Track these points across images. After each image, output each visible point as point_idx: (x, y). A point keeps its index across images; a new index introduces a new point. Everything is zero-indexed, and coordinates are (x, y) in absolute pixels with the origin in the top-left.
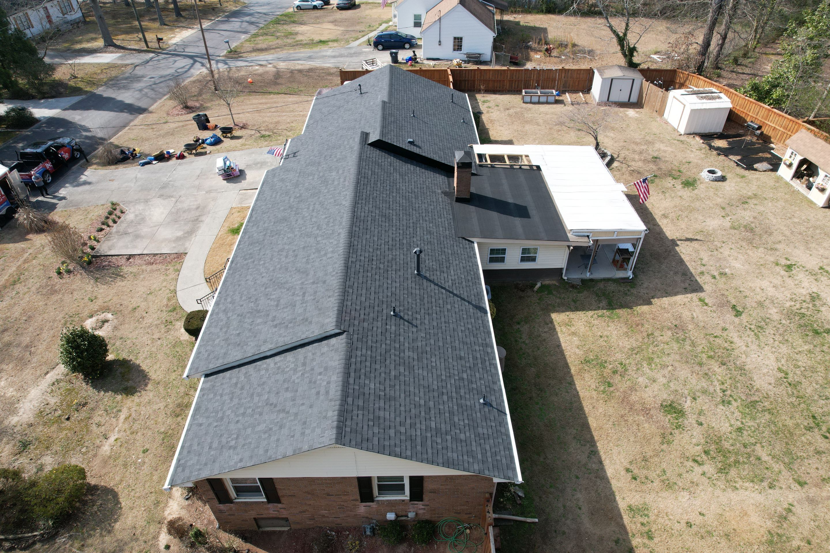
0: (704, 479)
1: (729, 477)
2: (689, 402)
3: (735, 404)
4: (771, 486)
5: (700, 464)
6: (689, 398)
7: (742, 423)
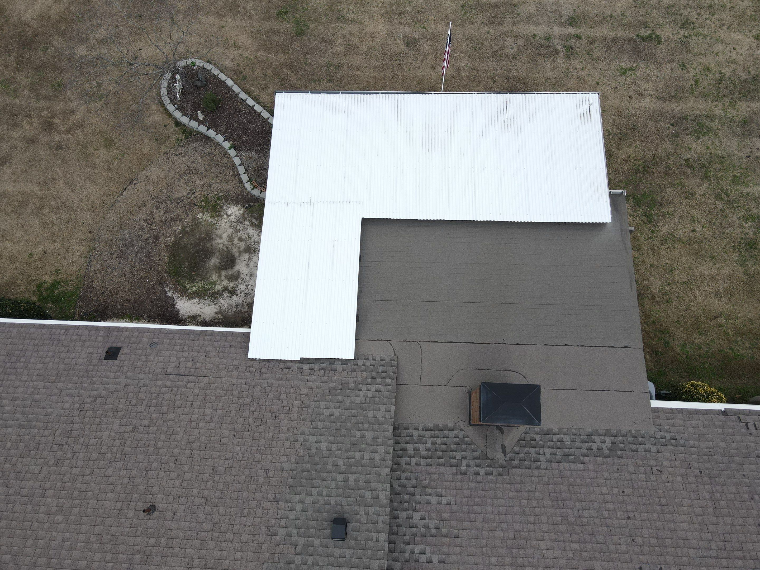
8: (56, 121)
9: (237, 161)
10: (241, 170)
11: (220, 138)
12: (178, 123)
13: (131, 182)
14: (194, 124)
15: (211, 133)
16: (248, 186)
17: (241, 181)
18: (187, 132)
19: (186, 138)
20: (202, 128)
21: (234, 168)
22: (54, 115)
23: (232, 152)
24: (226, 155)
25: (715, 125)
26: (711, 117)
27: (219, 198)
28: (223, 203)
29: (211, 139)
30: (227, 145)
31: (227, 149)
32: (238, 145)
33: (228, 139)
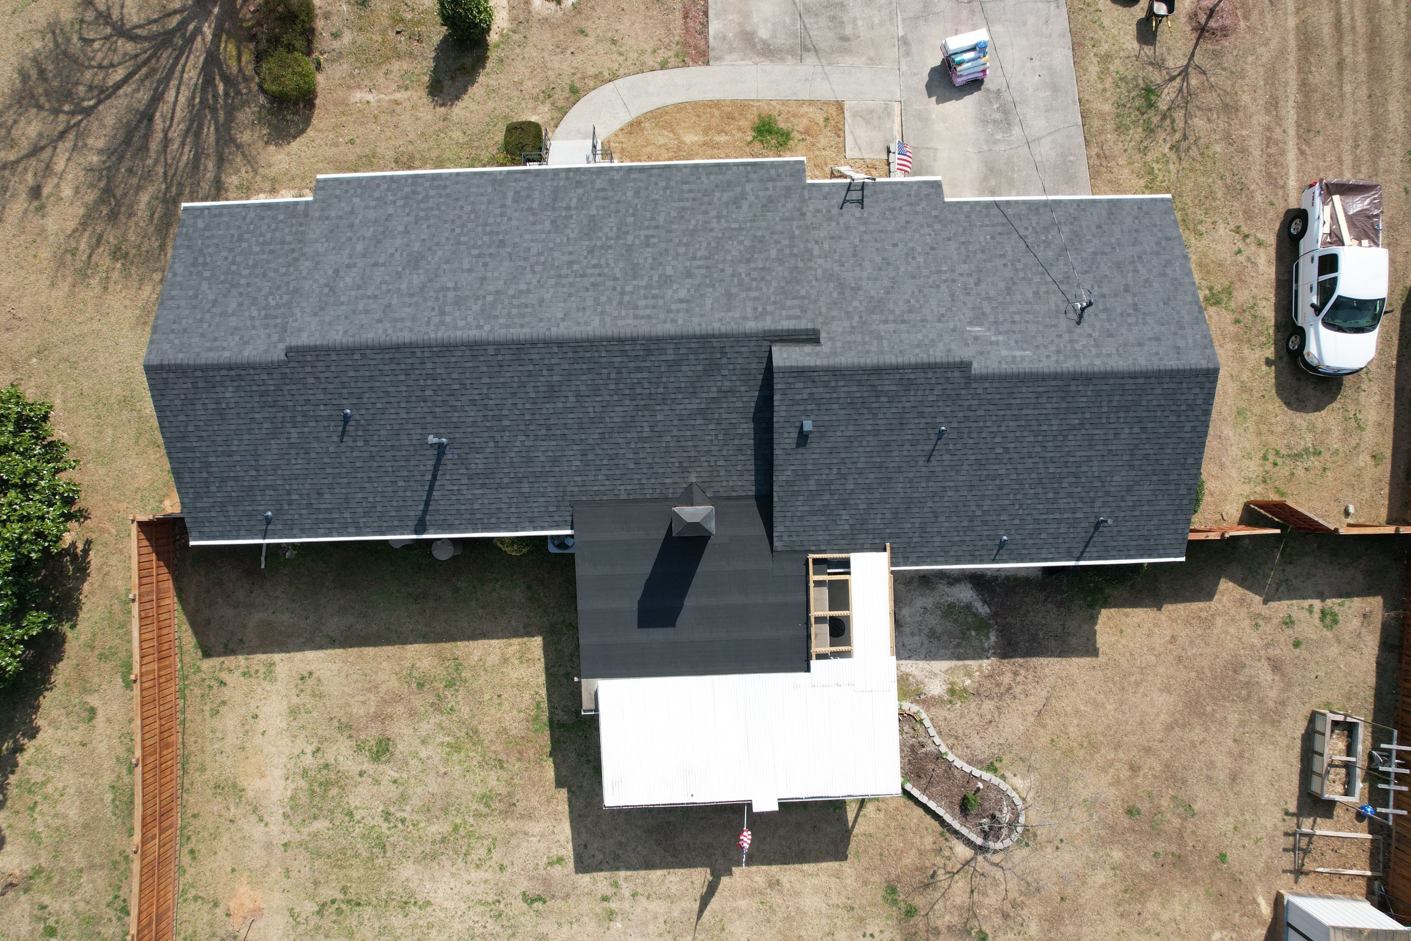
0: (297, 751)
1: (298, 777)
2: (392, 773)
3: (385, 825)
4: (285, 816)
5: (314, 753)
6: (396, 775)
7: (359, 822)
8: (1128, 773)
9: (937, 740)
10: (932, 731)
11: (958, 763)
12: (1003, 777)
13: (1040, 712)
14: (986, 776)
15: (967, 768)
16: (924, 715)
17: (932, 720)
18: (992, 768)
19: (992, 763)
20: (977, 773)
21: (940, 733)
22: (1129, 778)
23: (943, 749)
24: (950, 747)
25: (474, 806)
26: (478, 815)
27: (950, 702)
28: (946, 697)
29: (967, 762)
30: (950, 757)
31: (950, 753)
32: (939, 757)
33: (950, 764)
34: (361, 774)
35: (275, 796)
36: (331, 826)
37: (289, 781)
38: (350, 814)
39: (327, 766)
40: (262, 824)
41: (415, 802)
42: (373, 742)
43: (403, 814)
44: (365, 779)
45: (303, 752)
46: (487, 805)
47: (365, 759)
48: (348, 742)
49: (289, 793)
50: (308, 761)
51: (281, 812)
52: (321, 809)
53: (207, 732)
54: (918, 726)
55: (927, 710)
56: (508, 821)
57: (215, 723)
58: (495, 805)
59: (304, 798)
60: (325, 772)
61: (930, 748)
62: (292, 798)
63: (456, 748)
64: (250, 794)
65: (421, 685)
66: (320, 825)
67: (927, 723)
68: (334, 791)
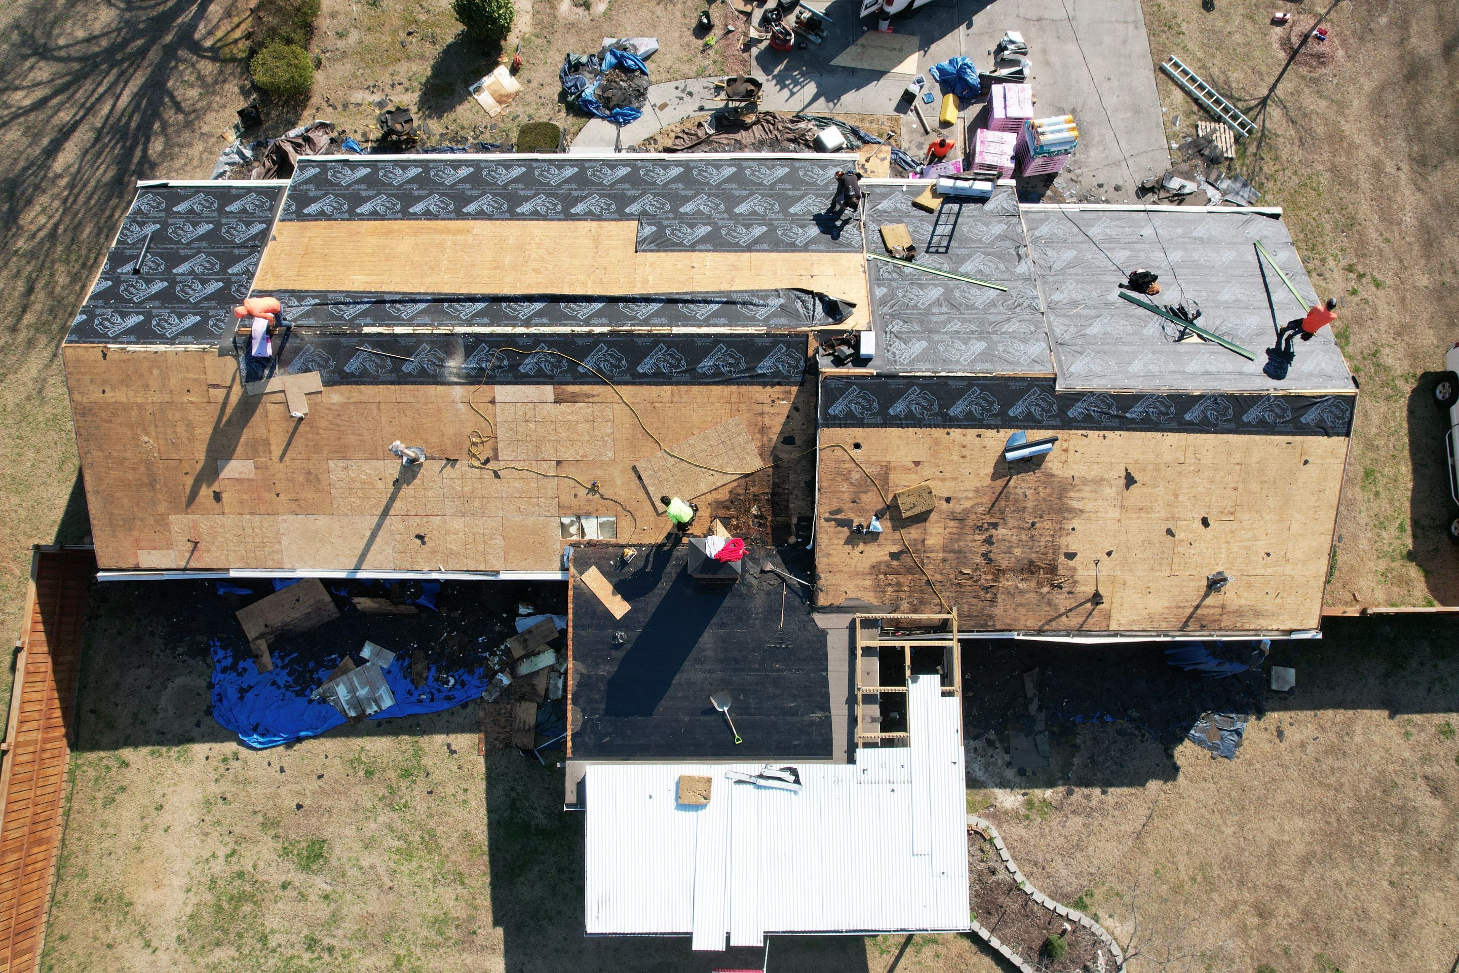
7: (274, 951)
8: (1256, 920)
9: (1012, 865)
10: (1005, 854)
11: (1039, 897)
12: (1096, 918)
13: (1139, 834)
14: (1075, 915)
15: (1050, 904)
16: (994, 832)
17: (1004, 839)
18: (1080, 905)
19: (1081, 898)
20: (1062, 910)
21: (1015, 857)
22: (1258, 927)
23: (1019, 877)
24: (1028, 876)
25: (425, 932)
26: (428, 945)
27: (1027, 817)
28: (1023, 811)
29: (1050, 896)
30: (1028, 889)
31: (1027, 882)
32: (1014, 888)
33: (1028, 897)
34: (284, 886)
35: (172, 912)
36: (237, 955)
37: (191, 894)
38: (264, 939)
39: (241, 875)
40: (150, 951)
41: (350, 925)
42: (304, 844)
43: (334, 942)
44: (290, 892)
45: (214, 856)
46: (440, 933)
47: (292, 866)
48: (271, 844)
49: (189, 910)
50: (218, 867)
51: (175, 935)
52: (226, 932)
53: (96, 825)
54: (987, 847)
55: (999, 826)
56: (465, 955)
57: (108, 815)
58: (452, 932)
59: (207, 918)
60: (237, 883)
61: (1002, 875)
62: (192, 917)
63: (407, 854)
64: (140, 909)
65: (369, 773)
66: (224, 954)
67: (999, 843)
68: (247, 908)
